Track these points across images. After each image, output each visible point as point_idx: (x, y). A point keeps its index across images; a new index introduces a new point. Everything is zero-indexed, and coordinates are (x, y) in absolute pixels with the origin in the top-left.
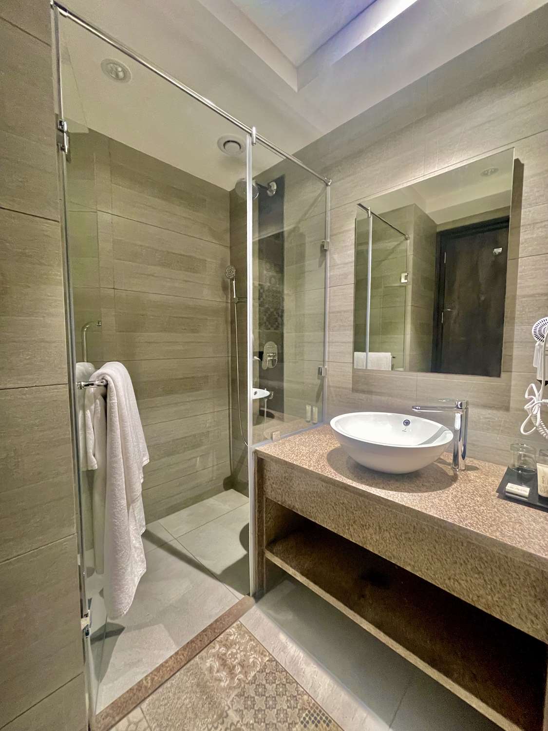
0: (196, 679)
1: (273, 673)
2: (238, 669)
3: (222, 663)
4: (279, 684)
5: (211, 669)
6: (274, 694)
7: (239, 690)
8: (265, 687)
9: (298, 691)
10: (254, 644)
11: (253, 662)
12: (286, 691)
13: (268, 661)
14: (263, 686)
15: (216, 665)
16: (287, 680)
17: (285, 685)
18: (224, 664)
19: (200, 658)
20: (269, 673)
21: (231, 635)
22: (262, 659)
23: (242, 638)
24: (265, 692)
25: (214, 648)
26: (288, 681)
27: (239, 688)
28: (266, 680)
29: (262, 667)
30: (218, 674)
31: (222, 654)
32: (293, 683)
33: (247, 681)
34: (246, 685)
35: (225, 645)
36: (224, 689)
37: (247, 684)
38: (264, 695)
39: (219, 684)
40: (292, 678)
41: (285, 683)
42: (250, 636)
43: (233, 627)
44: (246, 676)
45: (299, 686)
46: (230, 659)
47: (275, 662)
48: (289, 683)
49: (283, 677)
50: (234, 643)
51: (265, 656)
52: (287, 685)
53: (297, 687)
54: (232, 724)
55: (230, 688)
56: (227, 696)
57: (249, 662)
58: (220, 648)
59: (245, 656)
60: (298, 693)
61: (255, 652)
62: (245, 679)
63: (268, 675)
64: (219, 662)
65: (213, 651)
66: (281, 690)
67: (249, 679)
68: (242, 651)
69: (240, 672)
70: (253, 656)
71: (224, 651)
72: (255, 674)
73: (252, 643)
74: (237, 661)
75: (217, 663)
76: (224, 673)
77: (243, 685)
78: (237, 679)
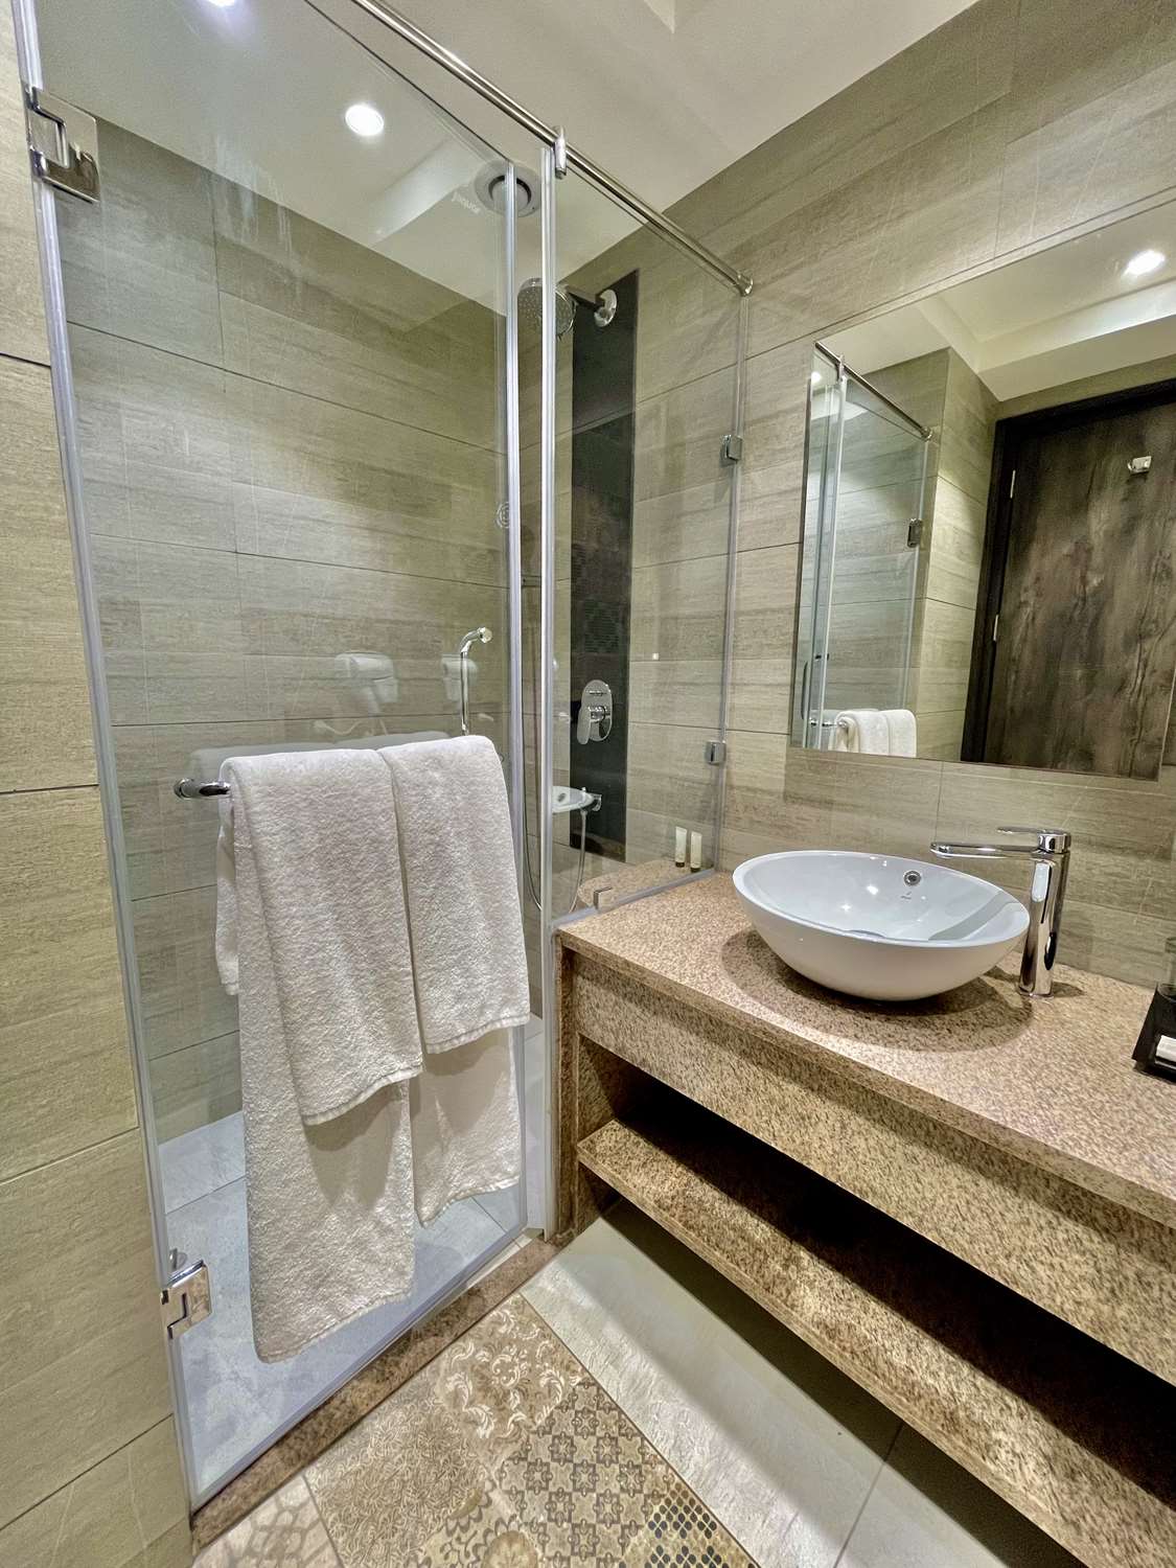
0: (423, 1419)
1: (589, 1411)
2: (515, 1400)
3: (479, 1385)
4: (603, 1438)
5: (456, 1397)
6: (592, 1460)
7: (517, 1447)
8: (572, 1442)
9: (643, 1454)
10: (551, 1346)
11: (549, 1385)
12: (618, 1453)
13: (579, 1384)
14: (569, 1441)
15: (468, 1389)
16: (620, 1427)
17: (616, 1439)
18: (485, 1387)
19: (433, 1372)
20: (582, 1412)
21: (501, 1324)
22: (567, 1380)
23: (524, 1333)
24: (572, 1453)
25: (464, 1350)
26: (623, 1431)
27: (516, 1442)
28: (576, 1427)
29: (566, 1399)
30: (472, 1409)
31: (480, 1366)
32: (634, 1435)
33: (534, 1428)
34: (531, 1436)
35: (487, 1346)
36: (484, 1442)
37: (534, 1433)
38: (571, 1461)
39: (474, 1429)
40: (631, 1425)
41: (616, 1435)
42: (542, 1328)
43: (507, 1307)
44: (532, 1417)
45: (646, 1442)
46: (498, 1375)
47: (595, 1388)
48: (626, 1435)
49: (613, 1422)
50: (507, 1341)
51: (574, 1372)
52: (622, 1439)
53: (642, 1446)
54: (500, 1522)
55: (498, 1442)
56: (490, 1458)
57: (539, 1385)
58: (477, 1351)
59: (530, 1371)
60: (643, 1458)
61: (553, 1363)
62: (530, 1423)
63: (580, 1415)
64: (473, 1384)
65: (462, 1356)
66: (607, 1450)
67: (539, 1422)
68: (524, 1360)
69: (518, 1407)
70: (548, 1371)
71: (485, 1359)
72: (552, 1414)
73: (547, 1342)
74: (512, 1381)
75: (470, 1384)
76: (484, 1406)
77: (524, 1437)
78: (513, 1421)
